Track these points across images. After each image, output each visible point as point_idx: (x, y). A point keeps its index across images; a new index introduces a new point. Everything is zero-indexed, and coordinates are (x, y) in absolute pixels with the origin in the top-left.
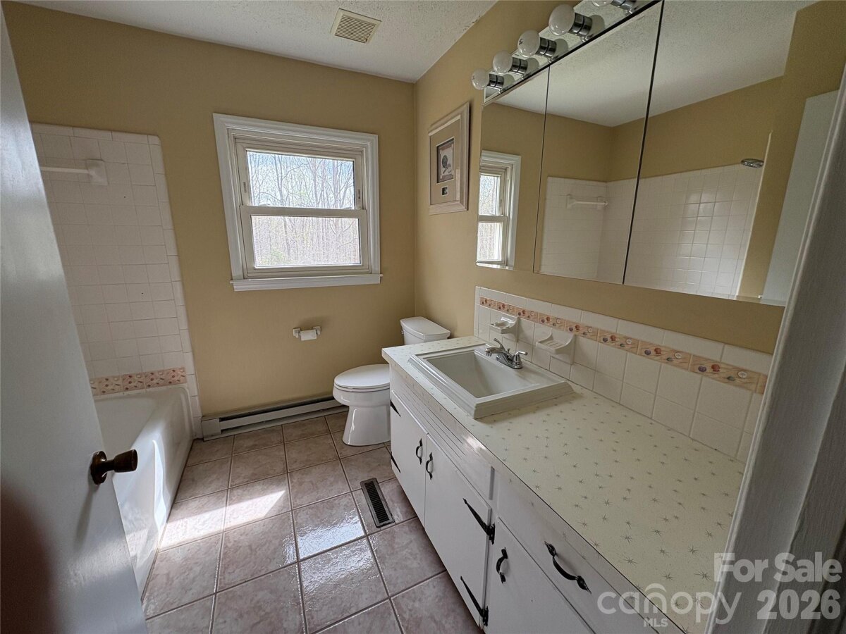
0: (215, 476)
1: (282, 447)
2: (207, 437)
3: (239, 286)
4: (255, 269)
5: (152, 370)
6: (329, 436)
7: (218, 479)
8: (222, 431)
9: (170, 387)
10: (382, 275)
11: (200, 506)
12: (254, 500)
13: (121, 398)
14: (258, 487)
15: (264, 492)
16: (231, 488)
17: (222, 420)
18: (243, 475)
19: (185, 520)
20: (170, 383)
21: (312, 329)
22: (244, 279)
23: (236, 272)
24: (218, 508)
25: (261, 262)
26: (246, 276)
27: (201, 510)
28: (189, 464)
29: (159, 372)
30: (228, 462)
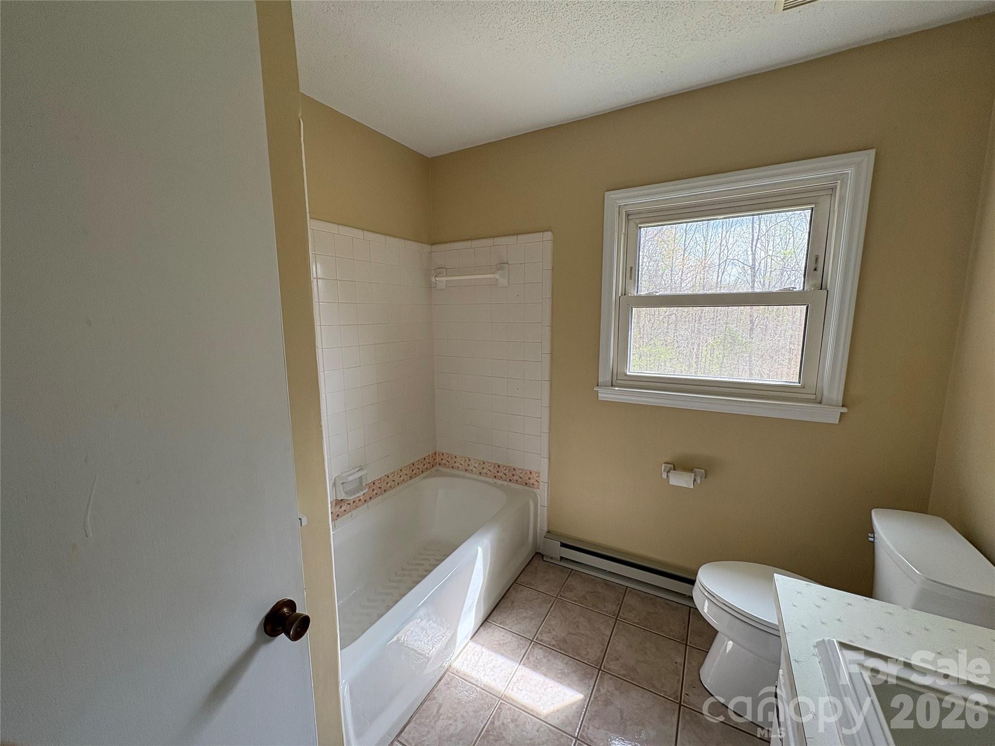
0: (530, 613)
1: (612, 622)
2: (547, 556)
3: (605, 395)
4: (626, 375)
5: (515, 466)
6: (682, 648)
7: (532, 619)
8: (562, 558)
9: (526, 488)
10: (844, 410)
11: (502, 642)
12: (548, 681)
13: (488, 483)
14: (560, 664)
15: (561, 677)
16: (535, 642)
17: (564, 545)
18: (554, 633)
19: (484, 650)
20: (526, 484)
21: (691, 470)
22: (612, 386)
23: (604, 377)
24: (512, 659)
25: (636, 367)
26: (614, 383)
27: (499, 648)
28: (518, 581)
29: (519, 469)
30: (550, 603)
